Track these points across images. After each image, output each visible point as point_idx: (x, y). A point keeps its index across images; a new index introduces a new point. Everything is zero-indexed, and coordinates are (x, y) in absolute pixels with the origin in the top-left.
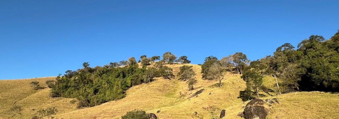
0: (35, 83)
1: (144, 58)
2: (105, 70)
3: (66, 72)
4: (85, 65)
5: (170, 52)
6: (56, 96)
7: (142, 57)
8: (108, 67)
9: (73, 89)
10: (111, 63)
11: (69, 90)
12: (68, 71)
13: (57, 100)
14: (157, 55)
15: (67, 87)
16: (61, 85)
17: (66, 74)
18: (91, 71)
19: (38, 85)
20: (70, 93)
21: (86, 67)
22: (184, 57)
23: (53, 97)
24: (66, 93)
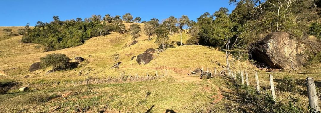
0: (8, 30)
1: (108, 16)
2: (71, 24)
3: (37, 23)
4: (55, 18)
5: (130, 14)
6: (28, 42)
7: (106, 16)
8: (75, 21)
9: (43, 37)
10: (78, 18)
11: (39, 38)
12: (39, 22)
13: (28, 45)
14: (118, 15)
15: (38, 35)
16: (32, 34)
17: (38, 24)
18: (61, 23)
19: (12, 33)
20: (39, 40)
21: (56, 20)
22: (138, 18)
23: (25, 43)
24: (36, 40)
